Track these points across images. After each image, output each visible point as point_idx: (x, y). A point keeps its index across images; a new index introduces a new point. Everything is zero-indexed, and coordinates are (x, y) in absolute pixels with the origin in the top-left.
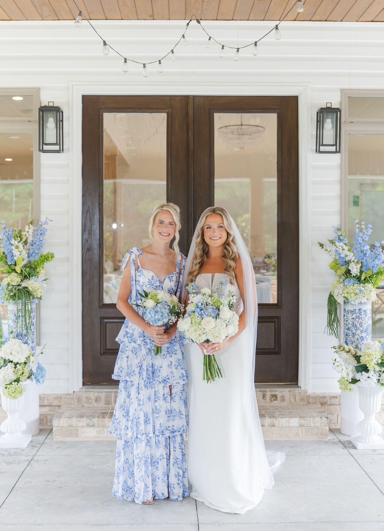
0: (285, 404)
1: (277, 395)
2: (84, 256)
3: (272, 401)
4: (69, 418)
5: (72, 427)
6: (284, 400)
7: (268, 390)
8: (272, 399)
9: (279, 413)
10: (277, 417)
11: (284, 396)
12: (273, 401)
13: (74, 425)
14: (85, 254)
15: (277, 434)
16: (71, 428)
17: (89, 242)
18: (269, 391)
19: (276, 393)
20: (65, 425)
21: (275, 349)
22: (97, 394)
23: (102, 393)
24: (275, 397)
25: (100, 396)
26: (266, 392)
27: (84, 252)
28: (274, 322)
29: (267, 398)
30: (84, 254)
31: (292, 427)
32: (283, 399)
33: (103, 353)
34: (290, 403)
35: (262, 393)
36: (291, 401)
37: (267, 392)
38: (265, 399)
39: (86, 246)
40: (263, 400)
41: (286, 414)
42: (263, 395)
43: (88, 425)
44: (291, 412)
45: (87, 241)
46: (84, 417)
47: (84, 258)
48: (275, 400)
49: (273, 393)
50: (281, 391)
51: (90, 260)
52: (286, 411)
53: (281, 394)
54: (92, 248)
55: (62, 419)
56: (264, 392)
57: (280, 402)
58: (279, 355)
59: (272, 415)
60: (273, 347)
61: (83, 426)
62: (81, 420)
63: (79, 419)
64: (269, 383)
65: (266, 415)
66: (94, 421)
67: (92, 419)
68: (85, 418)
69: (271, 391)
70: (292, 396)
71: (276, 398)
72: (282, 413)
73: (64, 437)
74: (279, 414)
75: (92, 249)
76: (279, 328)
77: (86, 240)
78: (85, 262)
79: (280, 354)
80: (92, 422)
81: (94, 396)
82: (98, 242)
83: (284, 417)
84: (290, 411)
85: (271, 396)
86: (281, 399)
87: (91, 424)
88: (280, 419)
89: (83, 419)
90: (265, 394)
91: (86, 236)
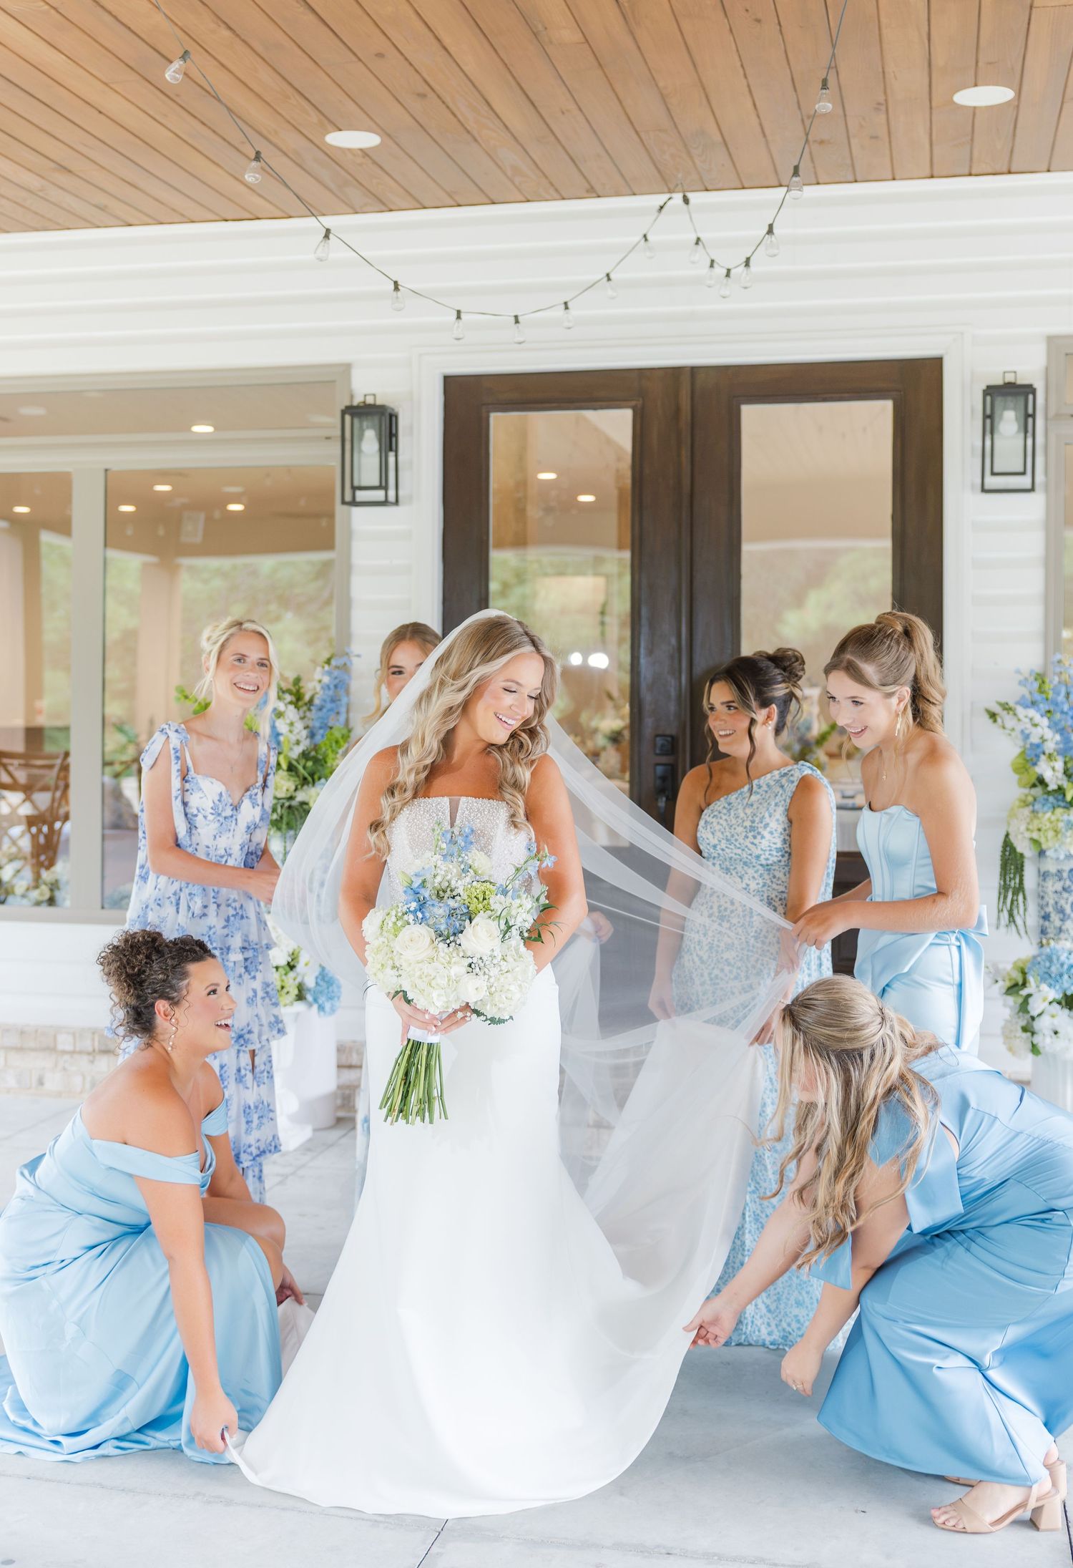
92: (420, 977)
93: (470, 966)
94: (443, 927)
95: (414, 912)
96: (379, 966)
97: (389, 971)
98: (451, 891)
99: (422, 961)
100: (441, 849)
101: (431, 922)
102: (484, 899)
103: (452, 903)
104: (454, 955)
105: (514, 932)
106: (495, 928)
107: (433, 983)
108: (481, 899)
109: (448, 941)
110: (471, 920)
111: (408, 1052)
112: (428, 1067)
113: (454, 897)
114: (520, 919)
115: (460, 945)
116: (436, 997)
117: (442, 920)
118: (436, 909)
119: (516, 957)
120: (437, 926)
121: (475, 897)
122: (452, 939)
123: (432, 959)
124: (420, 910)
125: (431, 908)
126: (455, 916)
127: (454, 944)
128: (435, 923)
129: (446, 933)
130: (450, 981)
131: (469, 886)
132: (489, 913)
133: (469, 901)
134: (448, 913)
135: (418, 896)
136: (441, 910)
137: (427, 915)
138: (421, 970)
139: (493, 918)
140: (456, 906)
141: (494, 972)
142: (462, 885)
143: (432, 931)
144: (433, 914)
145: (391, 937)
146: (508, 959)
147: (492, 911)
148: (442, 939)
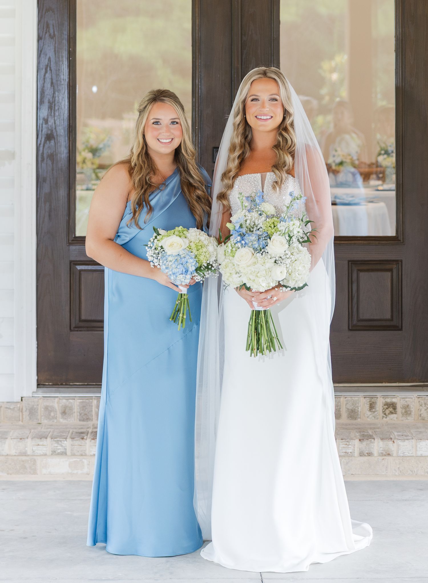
0: (410, 420)
1: (396, 404)
2: (41, 148)
3: (387, 414)
4: (21, 439)
5: (26, 455)
6: (409, 412)
7: (379, 394)
8: (387, 412)
9: (399, 434)
10: (395, 438)
11: (408, 406)
12: (389, 414)
13: (29, 452)
14: (42, 145)
15: (395, 470)
16: (24, 458)
17: (50, 124)
18: (380, 397)
19: (394, 400)
20: (13, 452)
21: (392, 319)
22: (64, 401)
23: (74, 399)
24: (392, 407)
25: (70, 405)
26: (376, 399)
27: (41, 141)
28: (391, 270)
29: (377, 409)
30: (40, 144)
31: (421, 456)
32: (407, 411)
33: (75, 327)
34: (420, 418)
35: (368, 400)
36: (422, 415)
37: (377, 398)
38: (374, 412)
39: (45, 131)
40: (370, 413)
41: (412, 434)
42: (371, 404)
43: (54, 453)
44: (421, 432)
45: (46, 121)
46: (46, 438)
47: (41, 152)
48: (391, 413)
49: (389, 400)
50: (403, 396)
51: (52, 157)
52: (412, 431)
53: (403, 402)
54: (55, 134)
55: (8, 442)
56: (373, 398)
57: (402, 417)
58: (400, 332)
59: (386, 436)
60: (389, 316)
61: (45, 455)
62: (41, 443)
63: (38, 441)
64: (382, 383)
65: (374, 436)
66: (64, 445)
67: (61, 441)
68: (49, 439)
69: (384, 397)
70: (423, 405)
71: (395, 408)
72: (405, 434)
73: (11, 474)
74: (400, 435)
75: (55, 137)
76: (400, 281)
77: (44, 119)
78: (43, 160)
79: (401, 329)
80: (62, 446)
81: (60, 405)
82: (66, 123)
83: (407, 439)
84: (420, 430)
85: (385, 405)
86: (404, 411)
87: (59, 451)
88: (400, 443)
89: (45, 442)
90: (373, 403)
91: (44, 112)
92: (251, 274)
93: (275, 262)
94: (256, 246)
95: (240, 242)
96: (229, 274)
97: (235, 276)
98: (256, 227)
99: (250, 265)
100: (246, 207)
101: (250, 244)
102: (274, 226)
103: (258, 232)
104: (266, 258)
105: (294, 239)
106: (284, 240)
107: (259, 275)
108: (273, 226)
109: (261, 252)
110: (270, 239)
111: (254, 317)
112: (267, 322)
113: (258, 230)
114: (295, 232)
115: (268, 253)
116: (261, 282)
117: (255, 242)
118: (251, 237)
119: (298, 252)
120: (254, 246)
121: (269, 226)
122: (263, 250)
123: (255, 263)
124: (243, 240)
125: (248, 238)
126: (261, 239)
127: (264, 253)
128: (252, 245)
129: (259, 248)
130: (266, 272)
131: (265, 222)
132: (279, 233)
133: (267, 229)
134: (257, 238)
135: (240, 233)
136: (253, 238)
137: (247, 241)
138: (250, 270)
139: (281, 235)
140: (261, 233)
141: (288, 261)
142: (261, 222)
143: (251, 249)
144: (250, 240)
145: (231, 258)
146: (294, 254)
147: (280, 231)
148: (257, 252)
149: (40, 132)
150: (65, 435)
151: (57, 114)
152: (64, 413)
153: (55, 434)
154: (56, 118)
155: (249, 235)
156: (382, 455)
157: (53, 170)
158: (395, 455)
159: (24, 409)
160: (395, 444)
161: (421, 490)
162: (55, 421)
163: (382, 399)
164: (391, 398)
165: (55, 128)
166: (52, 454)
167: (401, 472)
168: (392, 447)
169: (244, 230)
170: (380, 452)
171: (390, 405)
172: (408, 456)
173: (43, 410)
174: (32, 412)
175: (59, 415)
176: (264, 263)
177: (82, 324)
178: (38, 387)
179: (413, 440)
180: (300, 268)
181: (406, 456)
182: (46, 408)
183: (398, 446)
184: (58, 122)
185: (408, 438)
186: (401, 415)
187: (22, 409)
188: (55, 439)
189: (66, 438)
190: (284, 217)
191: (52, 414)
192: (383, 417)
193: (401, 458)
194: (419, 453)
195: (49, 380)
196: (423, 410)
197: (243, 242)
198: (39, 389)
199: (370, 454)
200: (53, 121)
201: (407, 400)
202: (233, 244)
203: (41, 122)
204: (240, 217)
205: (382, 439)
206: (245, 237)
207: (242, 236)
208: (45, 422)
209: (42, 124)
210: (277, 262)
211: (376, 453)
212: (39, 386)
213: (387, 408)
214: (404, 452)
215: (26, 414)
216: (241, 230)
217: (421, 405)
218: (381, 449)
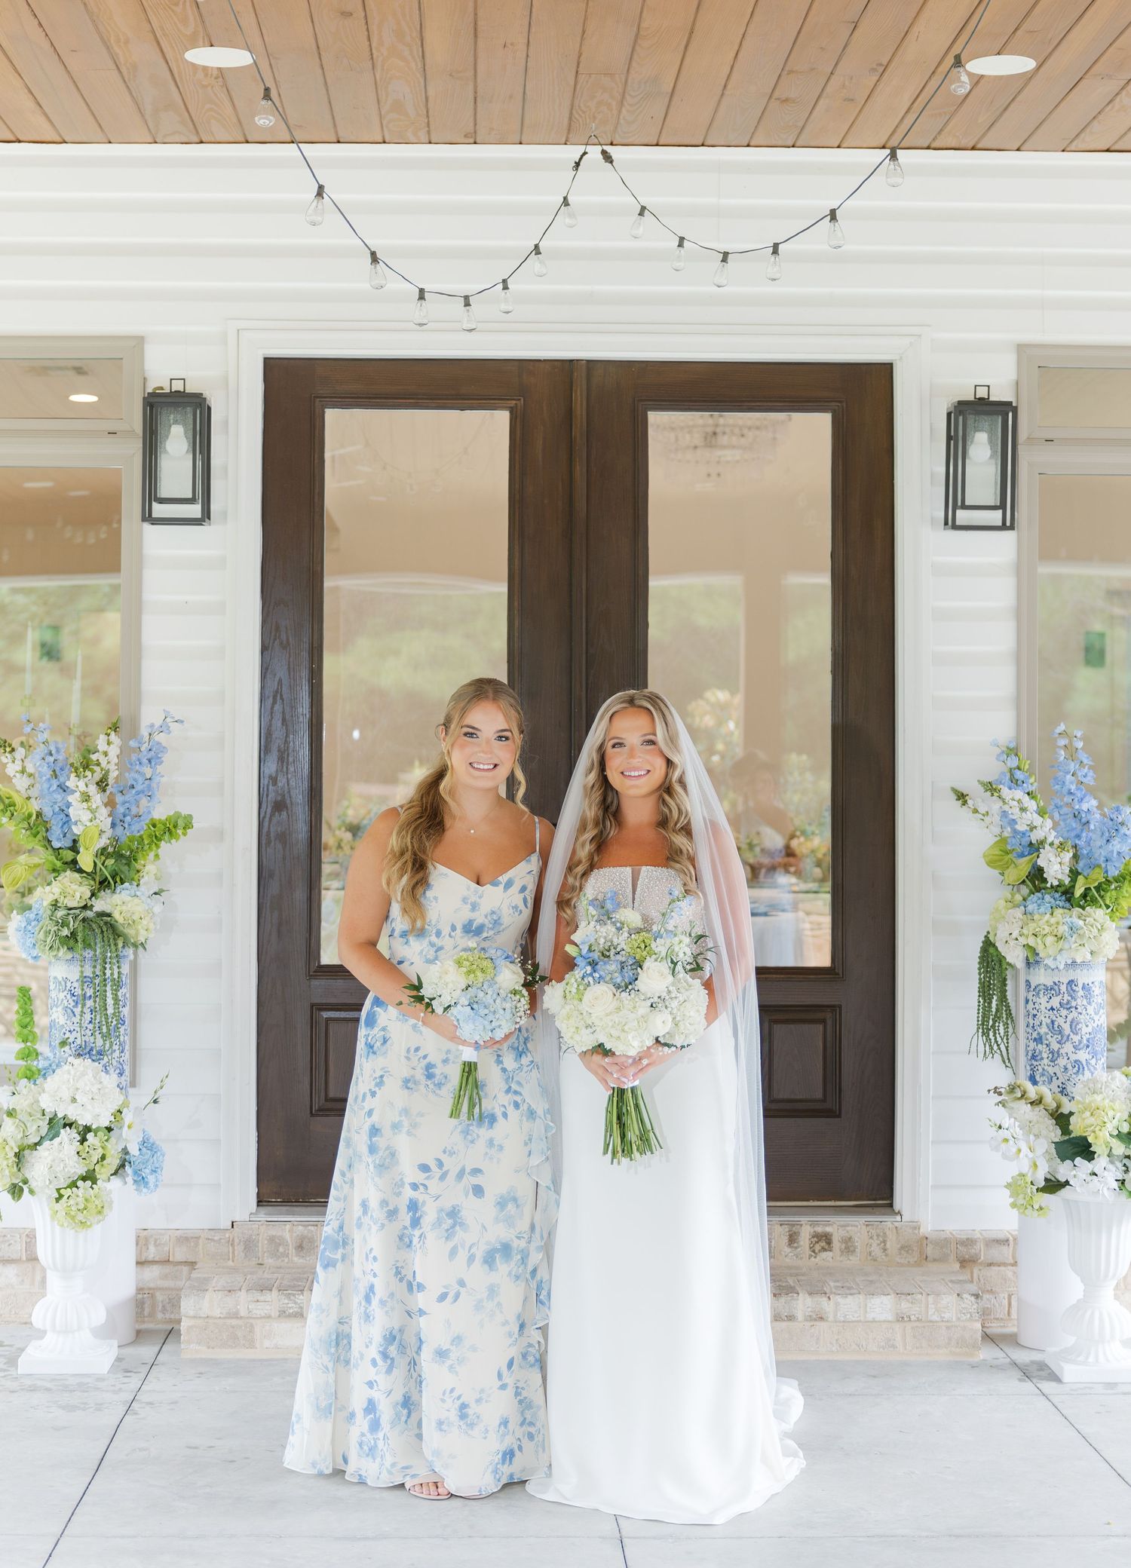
0: (854, 1261)
1: (832, 1235)
2: (266, 824)
3: (817, 1251)
4: (230, 1291)
5: (238, 1318)
6: (852, 1249)
7: (804, 1219)
8: (817, 1247)
9: (838, 1284)
10: (831, 1293)
11: (850, 1238)
12: (820, 1251)
13: (242, 1313)
14: (267, 819)
15: (831, 1343)
16: (234, 1322)
17: (280, 784)
18: (806, 1224)
19: (828, 1229)
20: (217, 1312)
21: (824, 1100)
22: (300, 1228)
24: (824, 1240)
25: (310, 1235)
26: (799, 1227)
27: (265, 813)
28: (823, 1021)
29: (802, 1243)
30: (264, 817)
31: (874, 1321)
32: (849, 1247)
33: (320, 1110)
34: (869, 1258)
35: (786, 1228)
36: (873, 1254)
37: (801, 1225)
38: (796, 1248)
39: (272, 795)
40: (790, 1250)
41: (858, 1285)
42: (791, 1236)
43: (283, 1314)
44: (871, 1282)
45: (274, 780)
46: (271, 1290)
47: (265, 830)
48: (824, 1249)
49: (819, 1229)
50: (842, 1223)
51: (283, 837)
52: (857, 1280)
53: (842, 1233)
54: (288, 802)
55: (208, 1295)
56: (794, 1225)
57: (841, 1256)
58: (836, 1120)
59: (816, 1289)
60: (819, 1095)
61: (269, 1317)
62: (261, 1298)
63: (258, 1295)
64: (808, 1200)
65: (798, 1289)
66: (299, 1302)
67: (294, 1295)
68: (275, 1292)
69: (813, 1224)
70: (875, 1237)
71: (829, 1242)
72: (847, 1284)
73: (213, 1348)
74: (839, 1287)
75: (289, 806)
76: (838, 1038)
77: (270, 777)
78: (269, 842)
79: (839, 1116)
80: (295, 1303)
81: (295, 1234)
82: (306, 784)
83: (851, 1294)
84: (870, 1279)
85: (813, 1237)
86: (843, 1246)
87: (291, 1311)
88: (839, 1299)
89: (268, 1296)
90: (795, 1233)
91: (271, 767)
92: (613, 1027)
93: (652, 1006)
94: (619, 980)
95: (591, 975)
96: (574, 1030)
97: (584, 1032)
98: (615, 948)
99: (611, 1013)
100: (593, 916)
101: (608, 978)
102: (646, 947)
103: (619, 957)
104: (637, 1000)
105: (679, 967)
106: (665, 967)
107: (626, 1028)
108: (643, 947)
109: (628, 990)
110: (641, 967)
111: (615, 1099)
112: (637, 1106)
113: (619, 953)
114: (681, 955)
115: (638, 991)
116: (631, 1040)
117: (616, 975)
118: (608, 967)
119: (687, 987)
120: (613, 981)
121: (638, 947)
122: (630, 987)
123: (619, 1009)
124: (595, 971)
125: (603, 967)
126: (626, 968)
127: (633, 991)
128: (611, 979)
129: (623, 984)
130: (638, 1022)
131: (629, 940)
132: (654, 956)
133: (633, 951)
134: (619, 967)
135: (588, 960)
136: (613, 967)
137: (602, 973)
138: (612, 1020)
139: (659, 960)
140: (624, 959)
141: (674, 1004)
142: (622, 941)
143: (611, 986)
144: (606, 971)
145: (576, 1002)
146: (682, 990)
147: (655, 954)
148: (621, 990)
149: (265, 799)
150: (299, 1285)
151: (292, 769)
152: (300, 1247)
153: (285, 1282)
154: (289, 776)
155: (605, 964)
156: (810, 1318)
157: (284, 858)
158: (831, 1318)
159: (236, 1241)
160: (832, 1302)
161: (874, 1377)
162: (286, 1260)
163: (808, 1227)
164: (824, 1225)
165: (289, 792)
166: (279, 1316)
167: (840, 1346)
168: (827, 1306)
169: (596, 955)
170: (807, 1314)
171: (822, 1236)
172: (853, 1322)
173: (266, 1242)
174: (249, 1245)
175: (292, 1251)
176: (635, 1007)
177: (330, 1105)
178: (258, 1206)
179: (861, 1296)
180: (692, 1014)
181: (849, 1322)
182: (272, 1239)
183: (837, 1304)
184: (292, 783)
185: (852, 1291)
186: (839, 1253)
187: (233, 1240)
188: (285, 1292)
189: (302, 1291)
190: (659, 931)
191: (281, 1249)
192: (811, 1256)
193: (842, 1324)
194: (870, 1317)
195: (278, 1194)
196: (874, 1245)
197: (596, 975)
198: (260, 1208)
199: (791, 1318)
200: (285, 780)
201: (849, 1228)
202: (580, 980)
203: (265, 781)
204: (588, 934)
205: (810, 1294)
206: (598, 967)
207: (593, 964)
208: (269, 1261)
209: (268, 786)
210: (654, 1005)
211: (800, 1316)
212: (261, 1204)
213: (818, 1242)
214: (846, 1315)
215: (239, 1249)
216: (591, 955)
217: (871, 1238)
218: (810, 1309)
